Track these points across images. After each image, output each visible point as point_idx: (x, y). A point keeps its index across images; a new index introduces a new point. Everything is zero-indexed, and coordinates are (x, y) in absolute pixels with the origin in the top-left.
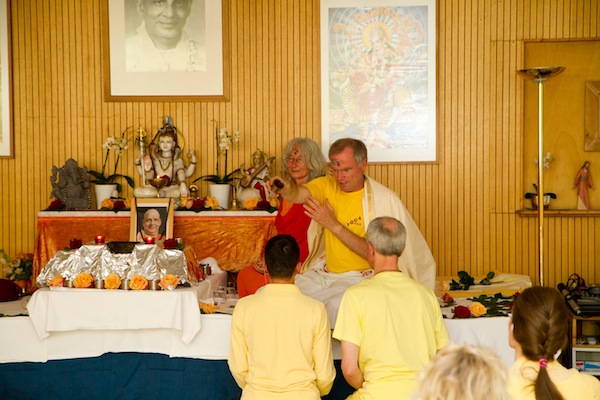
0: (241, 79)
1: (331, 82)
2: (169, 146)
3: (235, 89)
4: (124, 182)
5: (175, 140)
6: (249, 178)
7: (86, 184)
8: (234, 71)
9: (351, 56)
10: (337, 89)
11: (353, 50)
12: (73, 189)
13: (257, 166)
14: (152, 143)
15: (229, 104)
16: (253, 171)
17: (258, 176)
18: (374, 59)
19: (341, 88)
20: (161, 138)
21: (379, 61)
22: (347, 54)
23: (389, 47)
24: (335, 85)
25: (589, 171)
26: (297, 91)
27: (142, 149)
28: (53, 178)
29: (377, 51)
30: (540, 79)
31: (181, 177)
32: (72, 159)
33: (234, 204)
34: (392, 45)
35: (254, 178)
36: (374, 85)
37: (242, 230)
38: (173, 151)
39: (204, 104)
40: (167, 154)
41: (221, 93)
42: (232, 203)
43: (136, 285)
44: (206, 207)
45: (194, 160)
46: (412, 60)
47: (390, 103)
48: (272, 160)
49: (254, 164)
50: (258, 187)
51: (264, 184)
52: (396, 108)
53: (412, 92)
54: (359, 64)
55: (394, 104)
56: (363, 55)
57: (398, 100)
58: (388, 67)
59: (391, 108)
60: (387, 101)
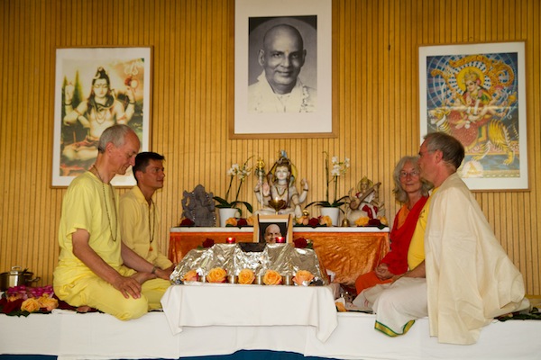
0: (348, 119)
1: (429, 119)
2: (285, 175)
4: (244, 208)
5: (290, 170)
6: (358, 201)
7: (212, 208)
8: (342, 112)
9: (448, 97)
10: (435, 125)
11: (449, 92)
12: (202, 211)
13: (364, 191)
14: (270, 173)
15: (337, 140)
16: (361, 195)
17: (366, 200)
18: (468, 99)
19: (438, 124)
20: (278, 168)
21: (474, 102)
22: (443, 95)
23: (482, 88)
24: (433, 122)
27: (261, 178)
28: (184, 202)
29: (471, 92)
31: (296, 200)
32: (200, 186)
33: (345, 223)
34: (484, 86)
35: (362, 201)
36: (468, 122)
37: (355, 245)
38: (288, 180)
39: (315, 141)
40: (283, 182)
41: (330, 131)
42: (343, 222)
43: (270, 280)
44: (321, 224)
45: (306, 188)
46: (503, 100)
47: (483, 138)
48: (379, 184)
49: (362, 189)
50: (366, 209)
51: (372, 207)
52: (489, 142)
53: (504, 128)
54: (455, 104)
55: (488, 138)
56: (458, 96)
57: (490, 135)
58: (481, 105)
59: (485, 142)
60: (480, 136)
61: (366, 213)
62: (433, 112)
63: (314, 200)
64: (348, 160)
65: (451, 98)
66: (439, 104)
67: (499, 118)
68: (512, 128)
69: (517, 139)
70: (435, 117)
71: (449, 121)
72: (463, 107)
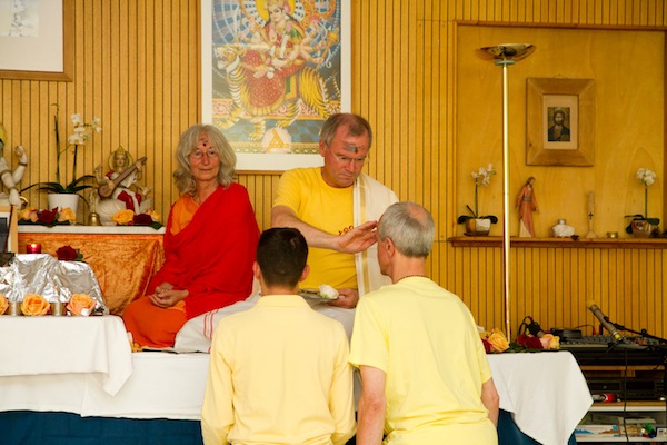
0: (88, 51)
1: (215, 61)
3: (79, 64)
6: (111, 185)
8: (79, 40)
9: (242, 28)
10: (223, 71)
11: (245, 20)
13: (120, 170)
15: (71, 85)
16: (115, 176)
17: (123, 184)
18: (272, 34)
19: (228, 70)
21: (279, 38)
22: (236, 24)
23: (292, 18)
25: (532, 191)
26: (167, 72)
29: (276, 23)
30: (505, 61)
31: (8, 181)
33: (94, 219)
34: (295, 16)
35: (118, 186)
36: (272, 69)
37: (114, 254)
39: (35, 84)
41: (62, 70)
42: (90, 218)
43: (32, 309)
44: (60, 220)
45: (24, 160)
46: (320, 39)
47: (292, 95)
48: (144, 161)
49: (116, 166)
50: (124, 197)
51: (132, 194)
52: (300, 100)
53: (321, 81)
54: (253, 40)
55: (299, 95)
56: (257, 27)
57: (302, 89)
58: (290, 45)
59: (294, 102)
60: (288, 91)
61: (124, 204)
62: (220, 51)
63: (34, 181)
64: (98, 120)
65: (247, 30)
66: (230, 38)
67: (314, 65)
68: (332, 81)
69: (338, 99)
70: (224, 59)
71: (245, 65)
72: (265, 46)
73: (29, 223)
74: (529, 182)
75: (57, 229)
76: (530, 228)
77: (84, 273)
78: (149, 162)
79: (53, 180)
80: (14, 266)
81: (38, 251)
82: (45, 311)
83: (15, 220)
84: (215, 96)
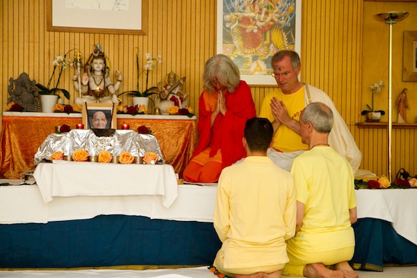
0: (155, 18)
1: (224, 23)
2: (101, 66)
3: (150, 25)
4: (62, 94)
5: (105, 62)
6: (167, 92)
7: (37, 94)
8: (150, 12)
9: (240, 4)
10: (229, 29)
12: (27, 97)
13: (172, 84)
14: (87, 64)
15: (146, 37)
16: (169, 87)
17: (173, 92)
18: (257, 7)
19: (232, 28)
20: (95, 61)
21: (261, 10)
24: (227, 25)
25: (406, 96)
26: (198, 29)
27: (79, 68)
28: (10, 87)
29: (259, 1)
30: (391, 22)
31: (112, 90)
32: (24, 73)
33: (157, 111)
35: (170, 93)
36: (256, 27)
38: (103, 72)
39: (126, 36)
40: (99, 73)
41: (140, 29)
42: (155, 110)
43: (125, 160)
44: (139, 111)
45: (120, 78)
46: (284, 10)
47: (267, 41)
48: (184, 79)
49: (169, 82)
50: (173, 99)
51: (178, 97)
52: (272, 45)
53: (284, 34)
54: (246, 11)
55: (271, 42)
56: (248, 4)
57: (273, 39)
58: (267, 13)
59: (268, 45)
60: (265, 40)
61: (173, 103)
62: (228, 17)
63: (125, 90)
64: (160, 56)
65: (243, 6)
66: (233, 10)
67: (280, 25)
68: (290, 34)
69: (293, 44)
70: (230, 22)
71: (241, 25)
72: (252, 14)
73: (123, 113)
74: (404, 91)
75: (137, 116)
76: (404, 117)
77: (152, 141)
78: (187, 80)
79: (135, 89)
80: (115, 136)
81: (128, 128)
82: (131, 161)
83: (115, 111)
84: (224, 43)
